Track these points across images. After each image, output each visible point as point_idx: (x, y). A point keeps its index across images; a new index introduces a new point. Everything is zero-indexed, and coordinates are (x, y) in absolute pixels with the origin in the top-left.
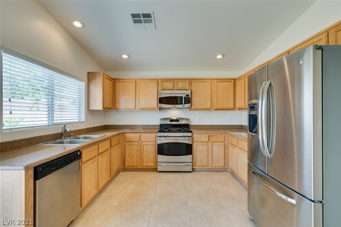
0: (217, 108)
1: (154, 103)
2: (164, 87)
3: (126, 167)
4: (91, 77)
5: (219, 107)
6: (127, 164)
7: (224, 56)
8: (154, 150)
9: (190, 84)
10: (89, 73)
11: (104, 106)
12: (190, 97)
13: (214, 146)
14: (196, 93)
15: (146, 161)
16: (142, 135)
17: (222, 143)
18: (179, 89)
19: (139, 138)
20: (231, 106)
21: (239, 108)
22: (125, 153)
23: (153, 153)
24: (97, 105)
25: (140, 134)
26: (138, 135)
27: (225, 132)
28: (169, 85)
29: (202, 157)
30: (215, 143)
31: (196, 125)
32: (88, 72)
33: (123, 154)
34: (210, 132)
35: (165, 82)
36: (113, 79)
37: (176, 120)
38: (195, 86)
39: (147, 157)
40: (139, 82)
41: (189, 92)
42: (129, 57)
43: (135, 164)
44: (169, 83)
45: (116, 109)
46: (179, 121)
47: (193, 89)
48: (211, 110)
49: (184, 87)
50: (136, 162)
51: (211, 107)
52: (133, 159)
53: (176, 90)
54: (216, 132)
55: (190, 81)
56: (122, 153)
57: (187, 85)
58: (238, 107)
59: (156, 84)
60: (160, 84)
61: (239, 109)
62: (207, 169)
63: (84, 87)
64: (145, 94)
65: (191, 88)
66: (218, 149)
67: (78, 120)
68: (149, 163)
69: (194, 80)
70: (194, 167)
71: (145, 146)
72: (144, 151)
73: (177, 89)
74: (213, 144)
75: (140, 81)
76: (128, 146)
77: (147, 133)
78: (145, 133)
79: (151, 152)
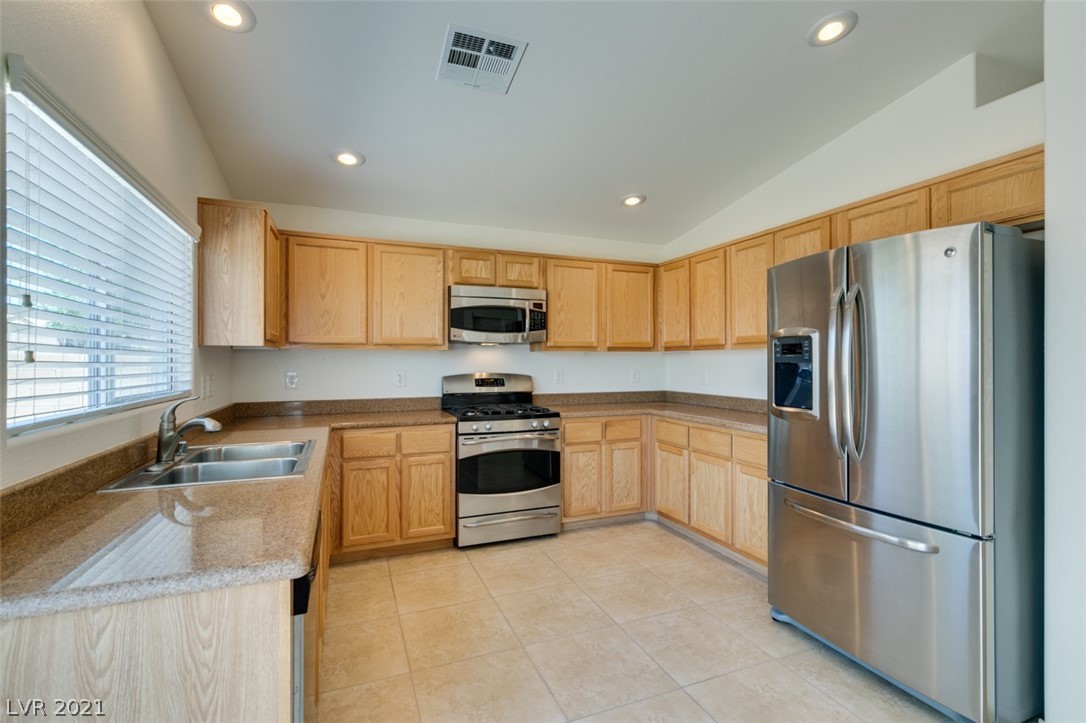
0: (612, 345)
1: (433, 324)
2: (463, 275)
3: (345, 550)
4: (212, 217)
5: (619, 341)
6: (348, 538)
7: (643, 199)
8: (444, 479)
9: (544, 271)
10: (202, 203)
11: (267, 332)
12: (544, 310)
13: (616, 452)
14: (559, 297)
15: (420, 520)
16: (407, 433)
17: (635, 443)
18: (510, 284)
19: (393, 442)
20: (648, 339)
21: (668, 345)
22: (341, 501)
23: (443, 490)
25: (397, 430)
26: (390, 435)
27: (643, 411)
28: (479, 269)
29: (586, 488)
30: (618, 444)
31: (552, 395)
32: (199, 199)
34: (605, 414)
35: (469, 259)
36: (282, 233)
37: (496, 380)
38: (558, 277)
39: (423, 505)
40: (382, 252)
41: (541, 295)
42: (363, 160)
43: (381, 533)
44: (481, 262)
45: (292, 344)
46: (503, 385)
47: (551, 287)
48: (598, 349)
49: (525, 279)
50: (384, 525)
51: (598, 342)
52: (371, 517)
53: (501, 286)
54: (621, 413)
55: (545, 261)
56: (332, 501)
57: (532, 273)
58: (666, 343)
59: (439, 263)
60: (450, 264)
61: (667, 349)
62: (594, 521)
64: (402, 294)
65: (546, 283)
66: (624, 461)
68: (430, 526)
69: (552, 260)
70: (565, 520)
71: (413, 469)
72: (412, 485)
73: (505, 283)
74: (613, 447)
75: (381, 247)
76: (355, 473)
77: (422, 425)
78: (415, 425)
79: (437, 487)
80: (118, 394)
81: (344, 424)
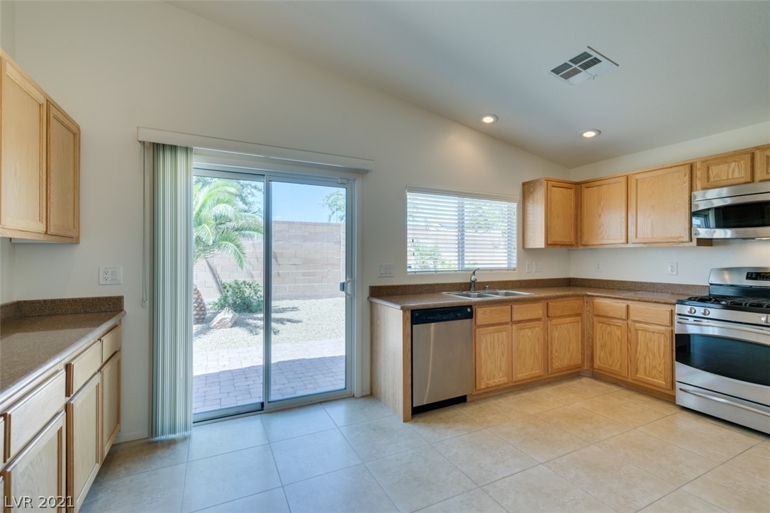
1: (680, 226)
2: (711, 180)
3: (596, 370)
4: (527, 189)
6: (597, 363)
8: (665, 346)
10: (524, 184)
11: (549, 241)
15: (645, 371)
16: (633, 305)
19: (625, 311)
22: (593, 340)
23: (664, 354)
24: (537, 239)
25: (629, 302)
26: (623, 304)
28: (731, 171)
33: (590, 340)
35: (718, 165)
36: (578, 184)
39: (647, 360)
40: (637, 180)
42: (599, 132)
43: (617, 368)
44: (733, 164)
45: (584, 245)
50: (619, 364)
52: (611, 356)
53: (761, 181)
56: (589, 338)
59: (685, 176)
60: (698, 174)
63: (515, 210)
67: (506, 266)
68: (654, 378)
71: (640, 332)
72: (637, 343)
75: (637, 176)
76: (601, 324)
77: (645, 301)
78: (639, 301)
79: (659, 350)
80: (466, 266)
81: (593, 294)
